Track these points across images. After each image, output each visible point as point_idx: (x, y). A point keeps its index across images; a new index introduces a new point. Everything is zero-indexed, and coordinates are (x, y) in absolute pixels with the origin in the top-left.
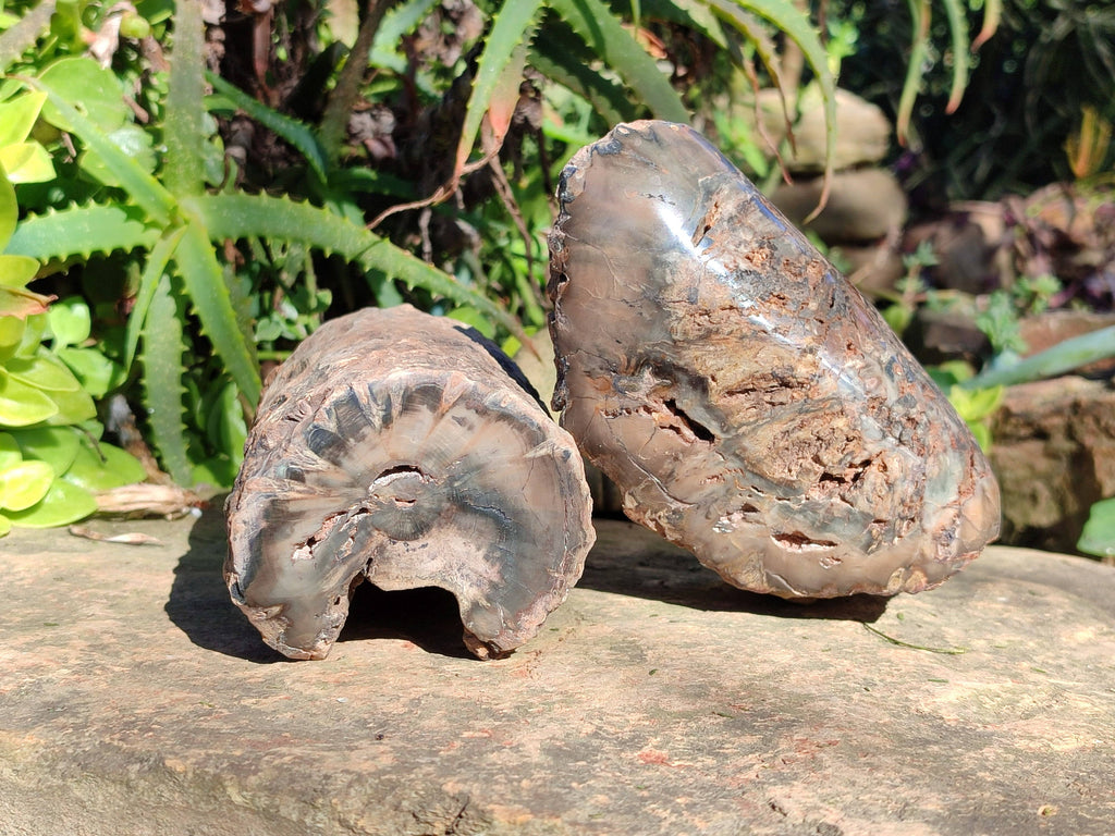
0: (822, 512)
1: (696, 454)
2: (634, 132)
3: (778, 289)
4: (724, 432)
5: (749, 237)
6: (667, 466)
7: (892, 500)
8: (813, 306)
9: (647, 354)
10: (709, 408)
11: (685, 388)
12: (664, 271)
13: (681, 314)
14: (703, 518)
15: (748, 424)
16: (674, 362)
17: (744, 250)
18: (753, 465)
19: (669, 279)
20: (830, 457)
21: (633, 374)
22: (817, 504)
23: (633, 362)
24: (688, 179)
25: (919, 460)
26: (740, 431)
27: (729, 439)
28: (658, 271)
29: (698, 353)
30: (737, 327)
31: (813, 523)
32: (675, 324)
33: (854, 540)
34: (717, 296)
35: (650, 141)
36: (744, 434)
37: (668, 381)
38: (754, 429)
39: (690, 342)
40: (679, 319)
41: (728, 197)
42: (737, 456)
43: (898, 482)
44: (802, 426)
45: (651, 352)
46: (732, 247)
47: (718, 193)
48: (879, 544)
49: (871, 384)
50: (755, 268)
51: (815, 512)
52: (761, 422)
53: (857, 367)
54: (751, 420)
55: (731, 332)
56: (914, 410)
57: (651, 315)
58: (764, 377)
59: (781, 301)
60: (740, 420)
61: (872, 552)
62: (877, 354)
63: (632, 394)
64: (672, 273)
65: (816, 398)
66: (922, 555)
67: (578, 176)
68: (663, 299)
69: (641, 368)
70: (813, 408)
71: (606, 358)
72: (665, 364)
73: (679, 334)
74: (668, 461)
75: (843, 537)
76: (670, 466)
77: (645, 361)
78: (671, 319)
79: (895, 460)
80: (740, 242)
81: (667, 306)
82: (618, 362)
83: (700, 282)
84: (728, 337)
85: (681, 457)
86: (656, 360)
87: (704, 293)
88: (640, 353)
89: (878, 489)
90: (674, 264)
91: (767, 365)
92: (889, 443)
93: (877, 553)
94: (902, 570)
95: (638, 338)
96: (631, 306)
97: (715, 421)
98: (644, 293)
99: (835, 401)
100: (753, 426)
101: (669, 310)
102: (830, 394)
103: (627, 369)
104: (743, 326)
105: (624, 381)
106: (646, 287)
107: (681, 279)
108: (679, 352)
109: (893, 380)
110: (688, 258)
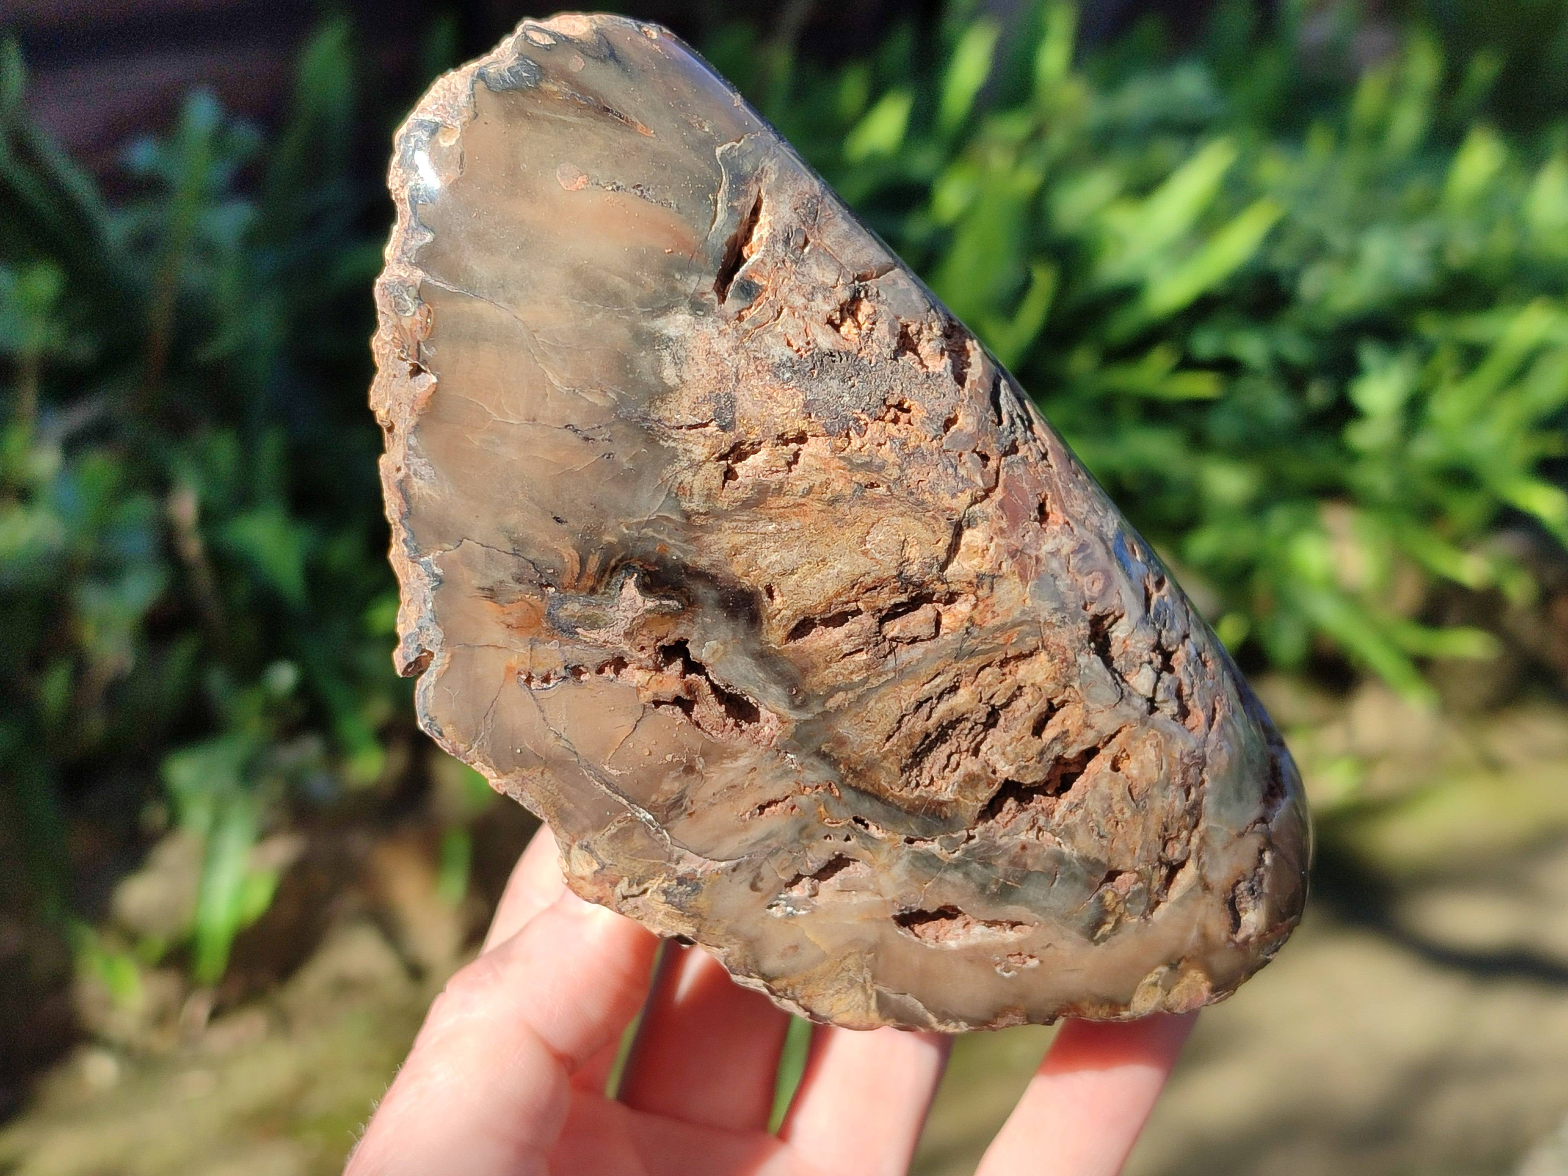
0: (1002, 863)
1: (734, 756)
2: (564, 42)
3: (898, 390)
4: (796, 708)
5: (829, 277)
6: (671, 786)
7: (1145, 829)
8: (965, 424)
9: (623, 542)
10: (763, 658)
11: (709, 615)
12: (659, 359)
13: (698, 454)
14: (745, 888)
15: (849, 687)
16: (688, 560)
17: (825, 307)
18: (857, 774)
19: (669, 374)
21: (593, 591)
23: (593, 564)
24: (693, 148)
25: (1193, 740)
26: (831, 703)
27: (807, 722)
28: (644, 359)
29: (740, 539)
30: (821, 477)
31: (983, 887)
32: (687, 477)
33: (1066, 918)
34: (777, 411)
35: (603, 60)
36: (838, 709)
37: (674, 603)
38: (860, 698)
39: (720, 515)
40: (696, 466)
41: (778, 187)
42: (824, 756)
44: (954, 689)
45: (635, 540)
46: (799, 301)
47: (758, 180)
48: (1118, 921)
49: (1090, 587)
50: (848, 346)
51: (987, 865)
52: (874, 682)
53: (1065, 551)
54: (856, 678)
55: (810, 490)
57: (634, 458)
58: (879, 585)
59: (906, 416)
60: (830, 680)
61: (1104, 938)
62: (1094, 520)
63: (592, 633)
64: (677, 361)
65: (990, 624)
67: (447, 141)
68: (659, 420)
69: (611, 577)
70: (983, 647)
71: (531, 557)
72: (665, 566)
73: (696, 498)
74: (673, 774)
75: (1043, 910)
76: (676, 786)
77: (621, 560)
78: (677, 467)
79: (1148, 743)
80: (814, 288)
81: (669, 437)
82: (558, 564)
83: (738, 380)
84: (803, 501)
85: (700, 765)
86: (644, 558)
87: (748, 405)
88: (610, 543)
89: (1116, 808)
90: (681, 341)
91: (888, 558)
92: (1135, 709)
93: (1114, 940)
94: (1164, 969)
95: (603, 511)
96: (587, 439)
97: (776, 684)
98: (615, 408)
99: (1026, 628)
100: (859, 691)
101: (673, 444)
102: (1016, 614)
103: (578, 580)
104: (833, 476)
105: (573, 608)
106: (618, 395)
107: (698, 375)
108: (697, 538)
109: (1129, 575)
110: (708, 328)
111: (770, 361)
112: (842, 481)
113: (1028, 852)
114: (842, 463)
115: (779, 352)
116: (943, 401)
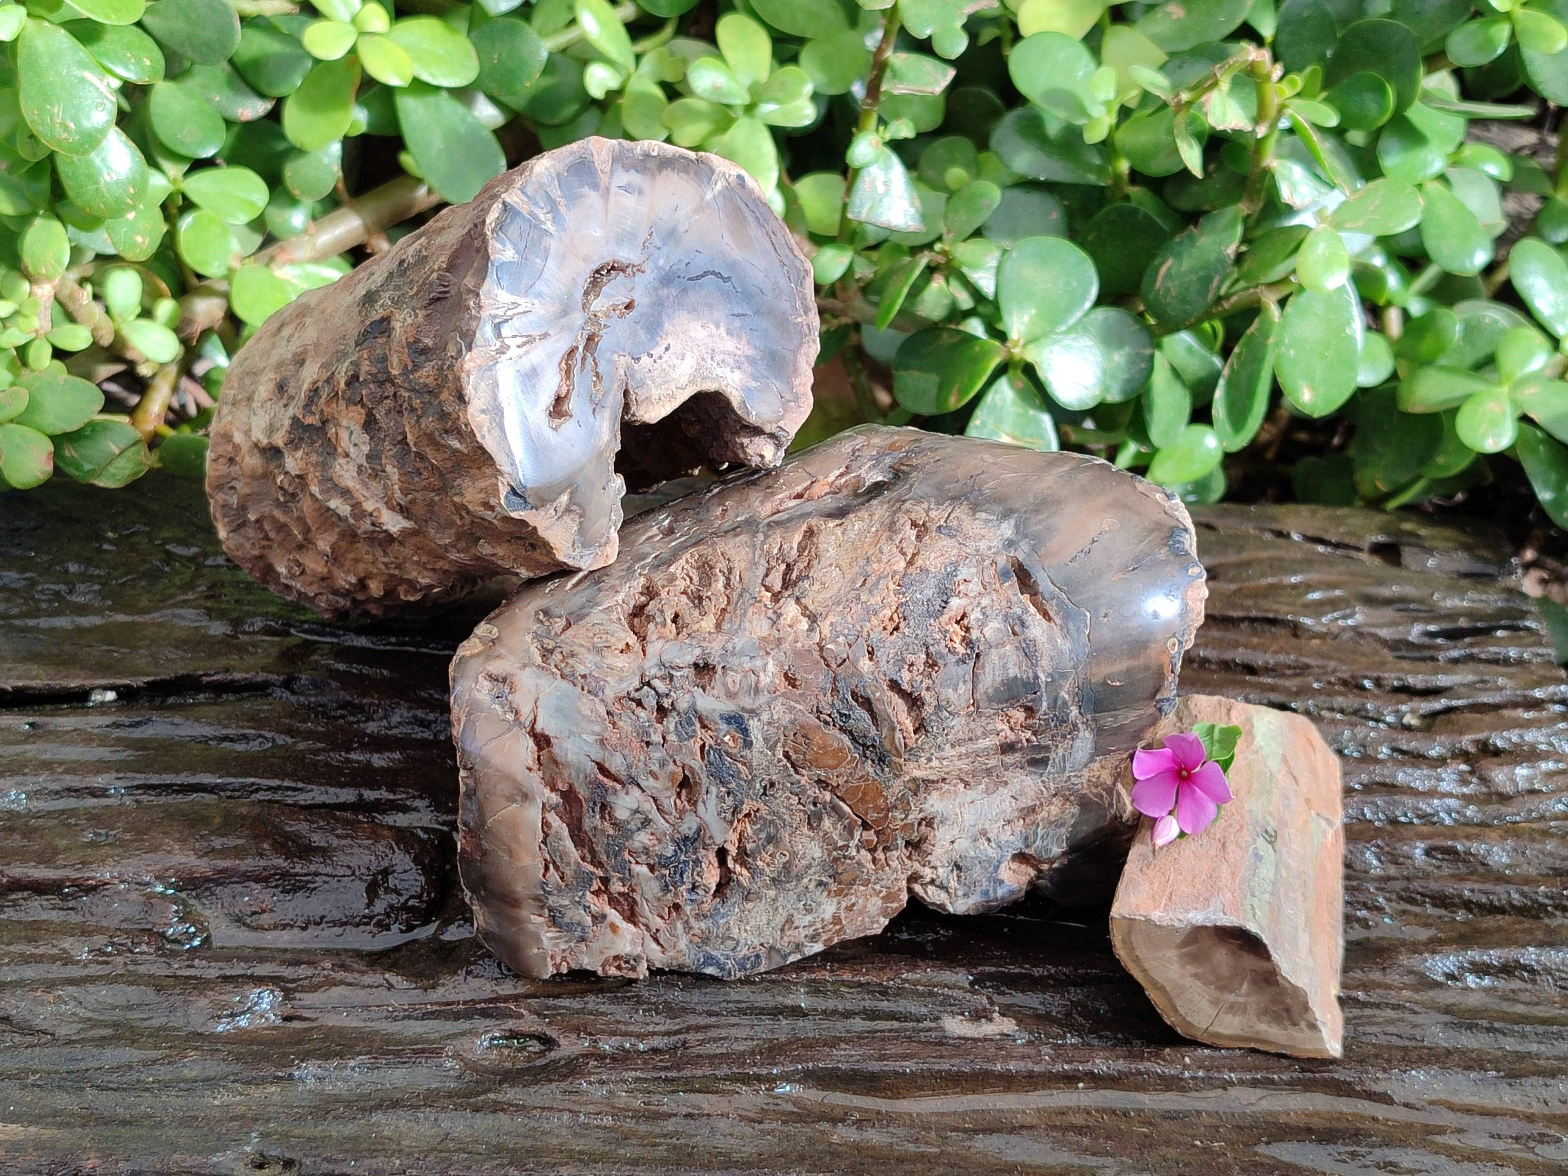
3: (906, 630)
4: (770, 522)
5: (987, 631)
6: (766, 481)
7: (582, 646)
8: (865, 665)
9: (906, 479)
10: (806, 515)
11: (846, 502)
12: (994, 514)
13: (933, 514)
14: (685, 507)
15: (763, 543)
16: (880, 498)
17: (974, 616)
18: (713, 539)
19: (983, 515)
20: (673, 603)
21: (891, 467)
22: (629, 581)
23: (905, 468)
24: (1096, 598)
25: (610, 693)
26: (760, 535)
27: (759, 524)
28: (998, 509)
29: (876, 517)
30: (885, 560)
31: (609, 575)
32: (925, 506)
33: (562, 603)
34: (933, 555)
36: (755, 537)
37: (861, 491)
38: (754, 546)
39: (895, 512)
40: (927, 511)
41: (1051, 639)
42: (735, 529)
43: (598, 658)
44: (727, 585)
45: (906, 482)
46: (985, 602)
47: (1062, 628)
48: (541, 622)
49: (733, 679)
50: (946, 617)
51: (621, 577)
53: (762, 674)
54: (766, 547)
55: (881, 552)
56: (672, 727)
57: (949, 490)
58: (809, 566)
59: (890, 629)
60: (773, 536)
61: (537, 615)
62: (765, 717)
63: (870, 465)
64: (987, 521)
65: (751, 609)
66: (497, 657)
68: (961, 504)
69: (893, 473)
70: (740, 603)
72: (883, 490)
73: (910, 506)
74: (771, 482)
75: (575, 594)
76: (765, 483)
77: (899, 477)
78: (933, 503)
79: (627, 665)
80: (987, 617)
81: (950, 505)
82: (915, 458)
83: (960, 544)
84: (878, 547)
86: (894, 484)
87: (945, 543)
88: (911, 475)
90: (997, 527)
91: (820, 573)
93: (532, 619)
94: (493, 638)
95: (930, 474)
96: (972, 477)
98: (980, 491)
99: (735, 627)
100: (758, 547)
101: (945, 505)
102: (747, 625)
103: (901, 463)
104: (881, 566)
105: (888, 461)
106: (985, 494)
107: (974, 527)
108: (889, 503)
109: (722, 717)
110: (996, 543)
111: (961, 564)
112: (876, 569)
113: (611, 594)
114: (885, 574)
115: (964, 573)
116: (885, 659)
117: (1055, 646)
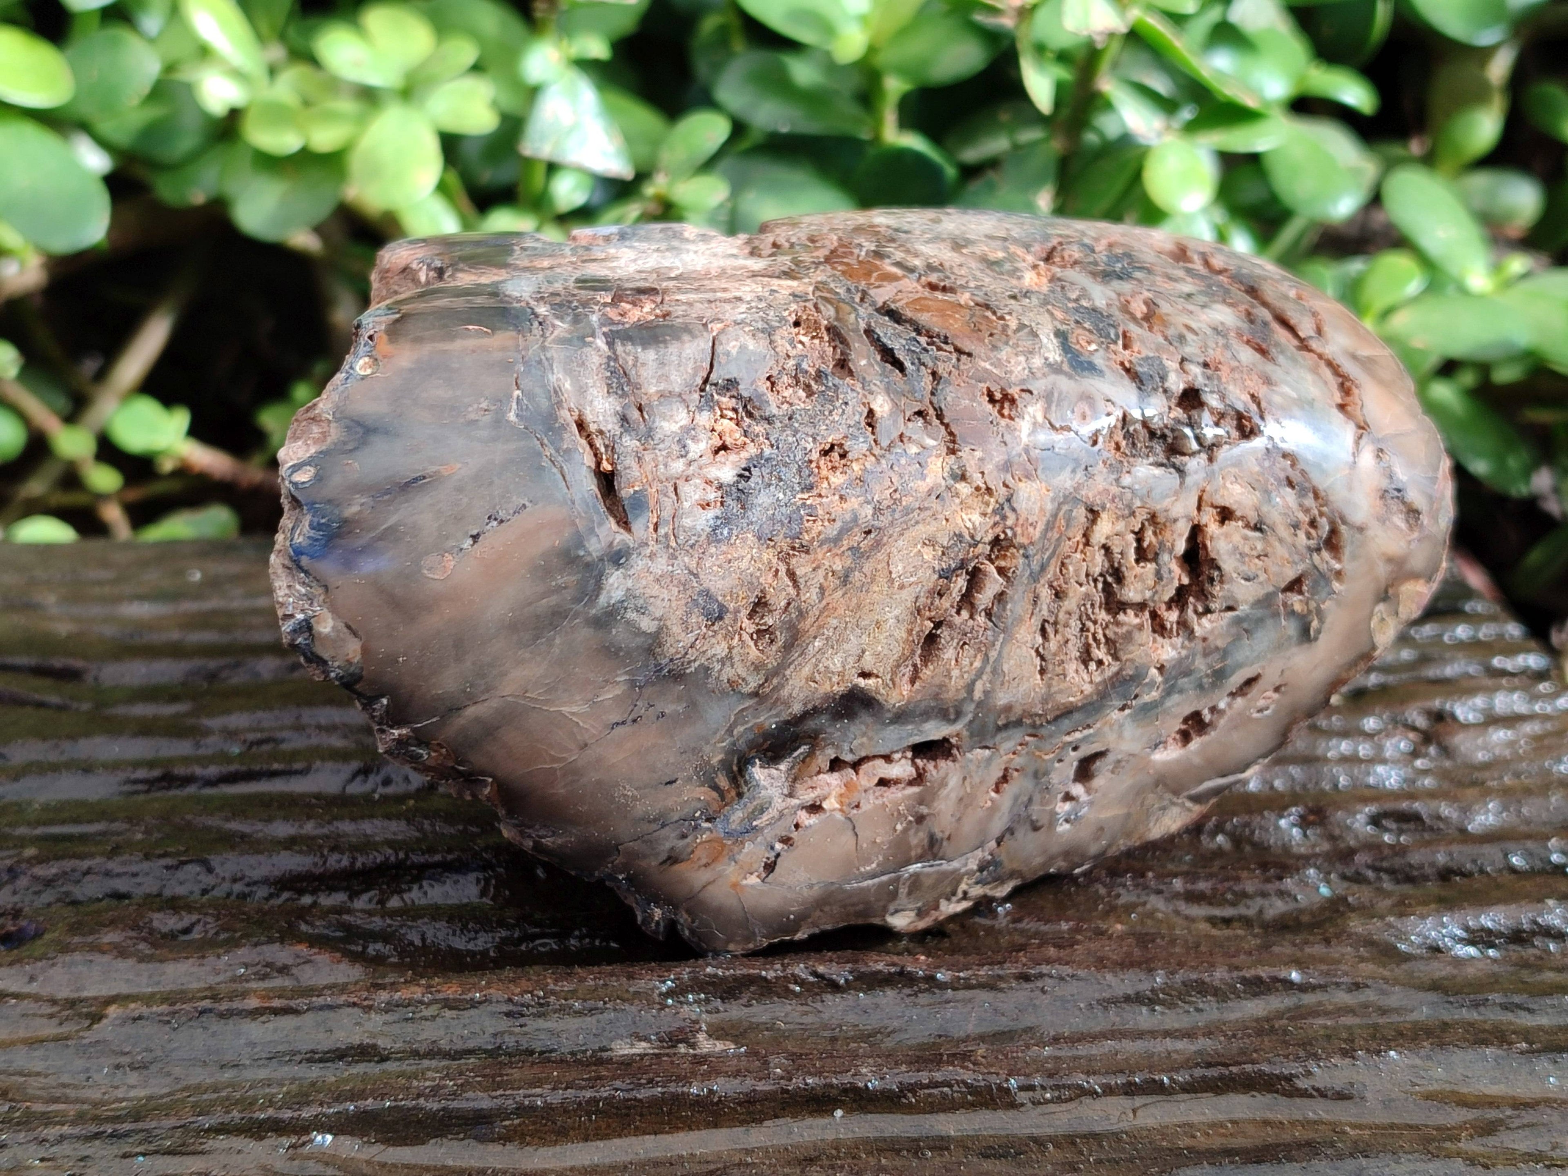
0: (1199, 662)
1: (942, 785)
2: (324, 459)
3: (809, 444)
4: (955, 721)
5: (682, 418)
6: (918, 838)
7: (1281, 540)
8: (882, 405)
9: (731, 751)
10: (901, 716)
11: (834, 730)
12: (628, 622)
13: (720, 650)
14: (1031, 835)
15: (980, 674)
16: (785, 717)
17: (700, 447)
18: (1042, 713)
19: (647, 625)
20: (1139, 586)
21: (740, 795)
22: (1180, 661)
23: (723, 782)
24: (494, 440)
25: (1256, 444)
26: (978, 695)
27: (971, 722)
28: (618, 633)
29: (806, 670)
30: (821, 572)
31: (1201, 686)
32: (728, 673)
33: (1279, 647)
34: (744, 564)
36: (986, 693)
37: (803, 749)
38: (994, 672)
39: (776, 672)
40: (727, 660)
41: (582, 390)
42: (1006, 726)
43: (1265, 509)
45: (734, 744)
47: (559, 403)
48: (1318, 613)
50: (744, 455)
51: (1188, 673)
52: (993, 654)
53: (1040, 418)
54: (978, 664)
55: (822, 590)
56: (1172, 377)
57: (679, 699)
58: (934, 594)
59: (833, 455)
60: (961, 683)
61: (1319, 631)
62: (1037, 361)
63: (765, 817)
64: (641, 610)
65: (1036, 533)
66: (1390, 560)
67: (326, 626)
68: (671, 660)
69: (743, 776)
70: (1048, 554)
71: (676, 818)
72: (773, 736)
73: (749, 679)
74: (912, 832)
75: (1258, 658)
76: (921, 835)
77: (739, 762)
78: (715, 674)
79: (1228, 485)
80: (679, 441)
81: (689, 662)
82: (699, 805)
83: (696, 576)
84: (824, 602)
85: (924, 810)
86: (753, 745)
87: (720, 584)
88: (721, 761)
89: (1247, 550)
90: (630, 594)
91: (920, 573)
92: (1196, 472)
93: (1326, 626)
94: (1381, 607)
95: (694, 749)
96: (634, 721)
97: (926, 721)
98: (632, 683)
99: (1065, 508)
100: (988, 669)
101: (697, 664)
102: (1049, 506)
103: (723, 799)
104: (827, 564)
105: (737, 815)
106: (626, 673)
107: (666, 603)
108: (777, 699)
109: (1101, 373)
110: (639, 564)
111: (704, 537)
112: (837, 559)
113: (1211, 638)
114: (825, 547)
115: (703, 520)
116: (849, 410)
117: (576, 380)
